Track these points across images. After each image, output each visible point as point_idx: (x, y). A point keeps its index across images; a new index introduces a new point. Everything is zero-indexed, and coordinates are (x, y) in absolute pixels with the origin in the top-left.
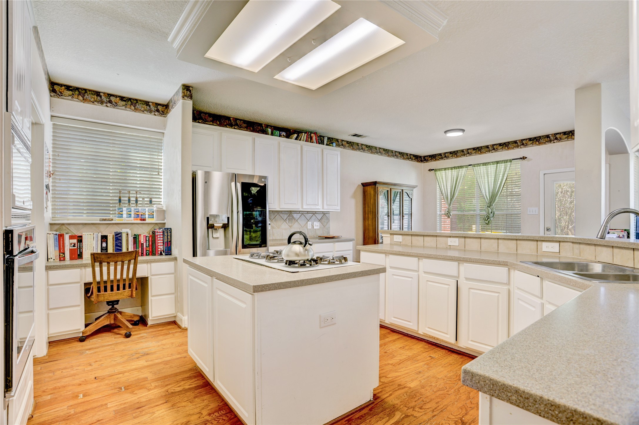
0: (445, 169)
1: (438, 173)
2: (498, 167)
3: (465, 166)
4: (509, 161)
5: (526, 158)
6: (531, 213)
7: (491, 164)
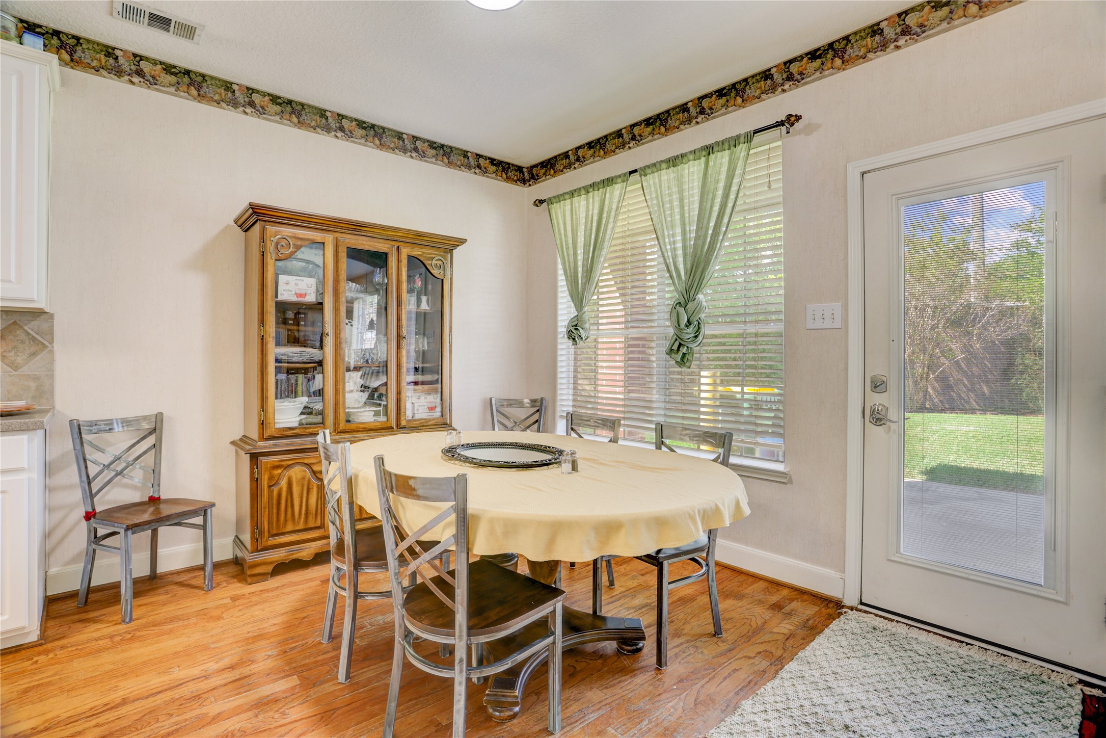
0: (572, 194)
1: (556, 208)
2: (711, 163)
3: (620, 176)
4: (742, 139)
5: (798, 118)
6: (819, 324)
7: (691, 157)
